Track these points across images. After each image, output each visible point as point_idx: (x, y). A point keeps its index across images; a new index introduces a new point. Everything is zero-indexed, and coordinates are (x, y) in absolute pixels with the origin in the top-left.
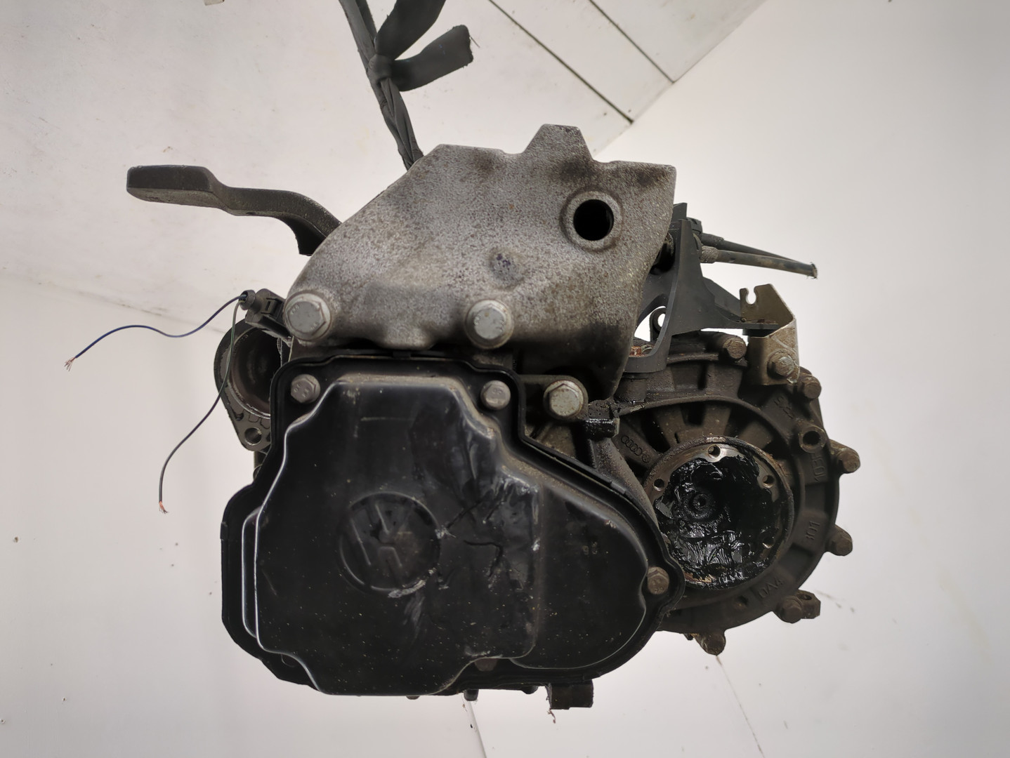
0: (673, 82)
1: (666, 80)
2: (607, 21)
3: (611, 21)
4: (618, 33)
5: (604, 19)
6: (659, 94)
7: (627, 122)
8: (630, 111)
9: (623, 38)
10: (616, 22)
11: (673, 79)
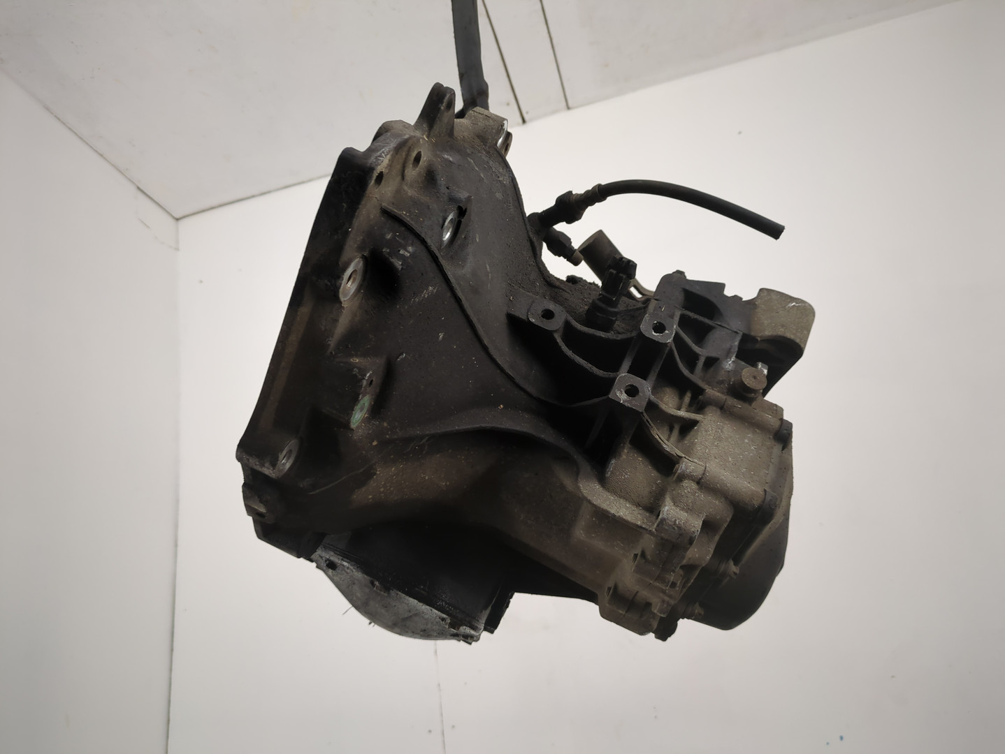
0: (568, 108)
1: (564, 104)
2: (546, 31)
3: (549, 32)
4: (550, 45)
5: (545, 27)
6: (554, 112)
7: (520, 121)
8: (527, 113)
9: (551, 51)
10: (553, 35)
11: (570, 104)
